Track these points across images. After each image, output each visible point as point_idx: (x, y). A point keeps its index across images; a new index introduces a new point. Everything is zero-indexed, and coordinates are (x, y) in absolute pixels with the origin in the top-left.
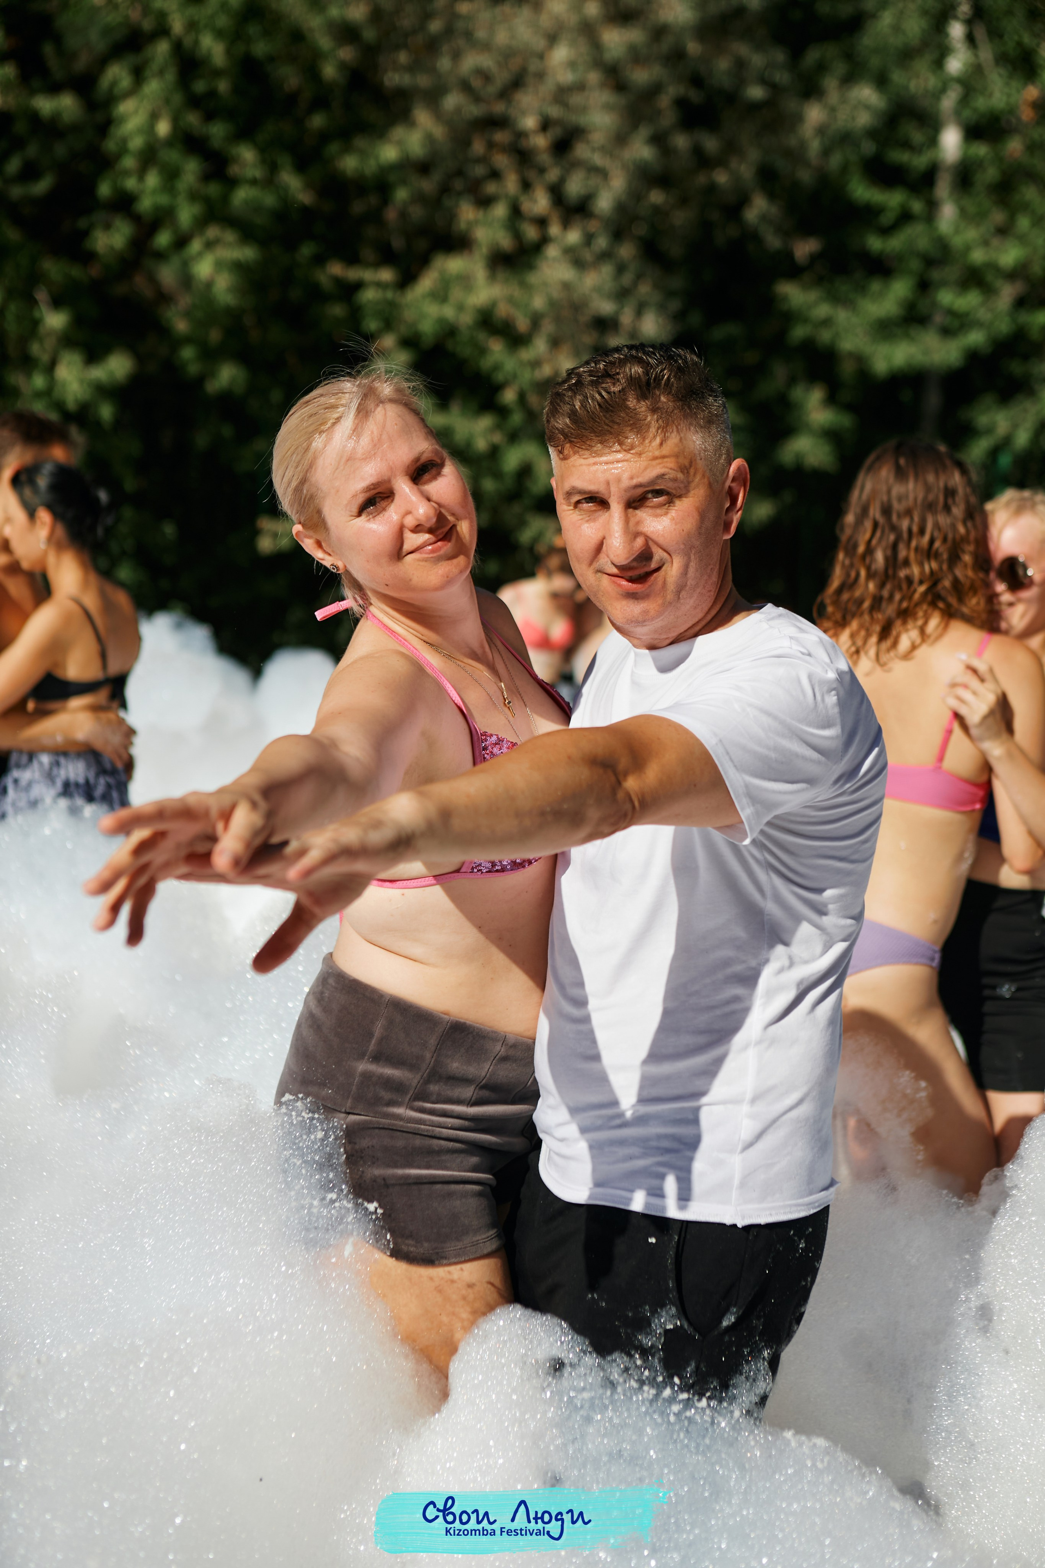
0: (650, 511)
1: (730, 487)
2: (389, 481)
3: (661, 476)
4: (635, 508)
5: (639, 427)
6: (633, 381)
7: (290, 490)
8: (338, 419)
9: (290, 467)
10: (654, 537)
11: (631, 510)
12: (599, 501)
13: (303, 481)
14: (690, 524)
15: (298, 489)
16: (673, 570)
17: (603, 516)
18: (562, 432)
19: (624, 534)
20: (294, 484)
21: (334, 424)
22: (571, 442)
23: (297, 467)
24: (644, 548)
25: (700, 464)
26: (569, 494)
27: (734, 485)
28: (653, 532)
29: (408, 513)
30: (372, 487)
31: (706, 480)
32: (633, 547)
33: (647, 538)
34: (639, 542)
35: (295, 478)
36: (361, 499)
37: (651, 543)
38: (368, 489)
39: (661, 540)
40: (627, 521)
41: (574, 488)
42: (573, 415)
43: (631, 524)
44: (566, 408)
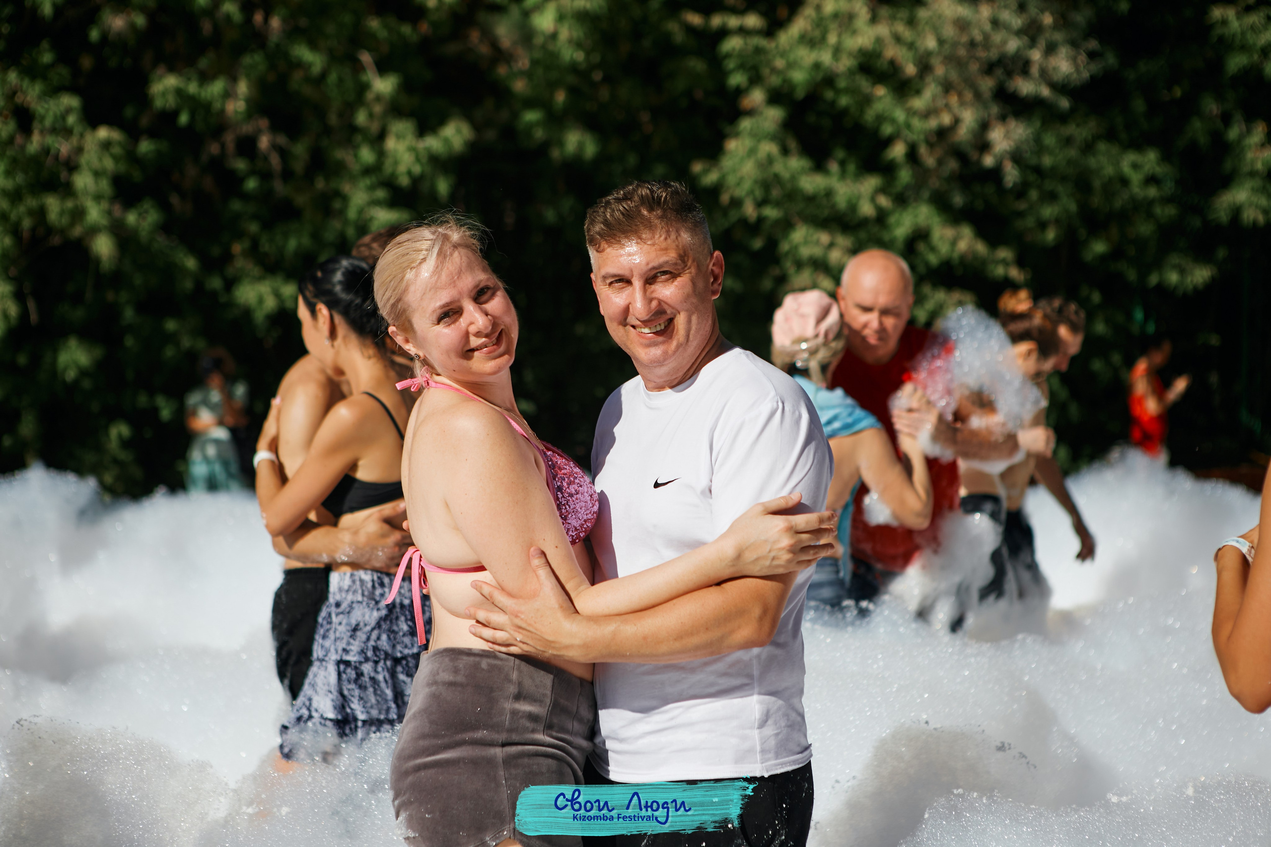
0: (661, 285)
1: (712, 270)
2: (459, 301)
3: (667, 262)
4: (651, 284)
5: (650, 227)
6: (643, 200)
7: (388, 306)
8: (424, 260)
9: (388, 290)
10: (665, 299)
11: (648, 285)
12: (624, 280)
13: (399, 300)
14: (688, 289)
15: (394, 306)
16: (681, 321)
17: (629, 290)
18: (599, 234)
19: (644, 300)
20: (392, 301)
21: (420, 263)
22: (606, 240)
23: (394, 290)
24: (657, 308)
25: (691, 253)
26: (604, 278)
27: (714, 268)
28: (663, 296)
29: (472, 323)
30: (447, 305)
31: (695, 263)
32: (650, 307)
33: (660, 301)
34: (654, 304)
35: (392, 298)
36: (439, 312)
37: (663, 303)
38: (444, 306)
39: (669, 301)
40: (645, 291)
41: (607, 274)
42: (606, 223)
43: (648, 293)
44: (600, 219)
